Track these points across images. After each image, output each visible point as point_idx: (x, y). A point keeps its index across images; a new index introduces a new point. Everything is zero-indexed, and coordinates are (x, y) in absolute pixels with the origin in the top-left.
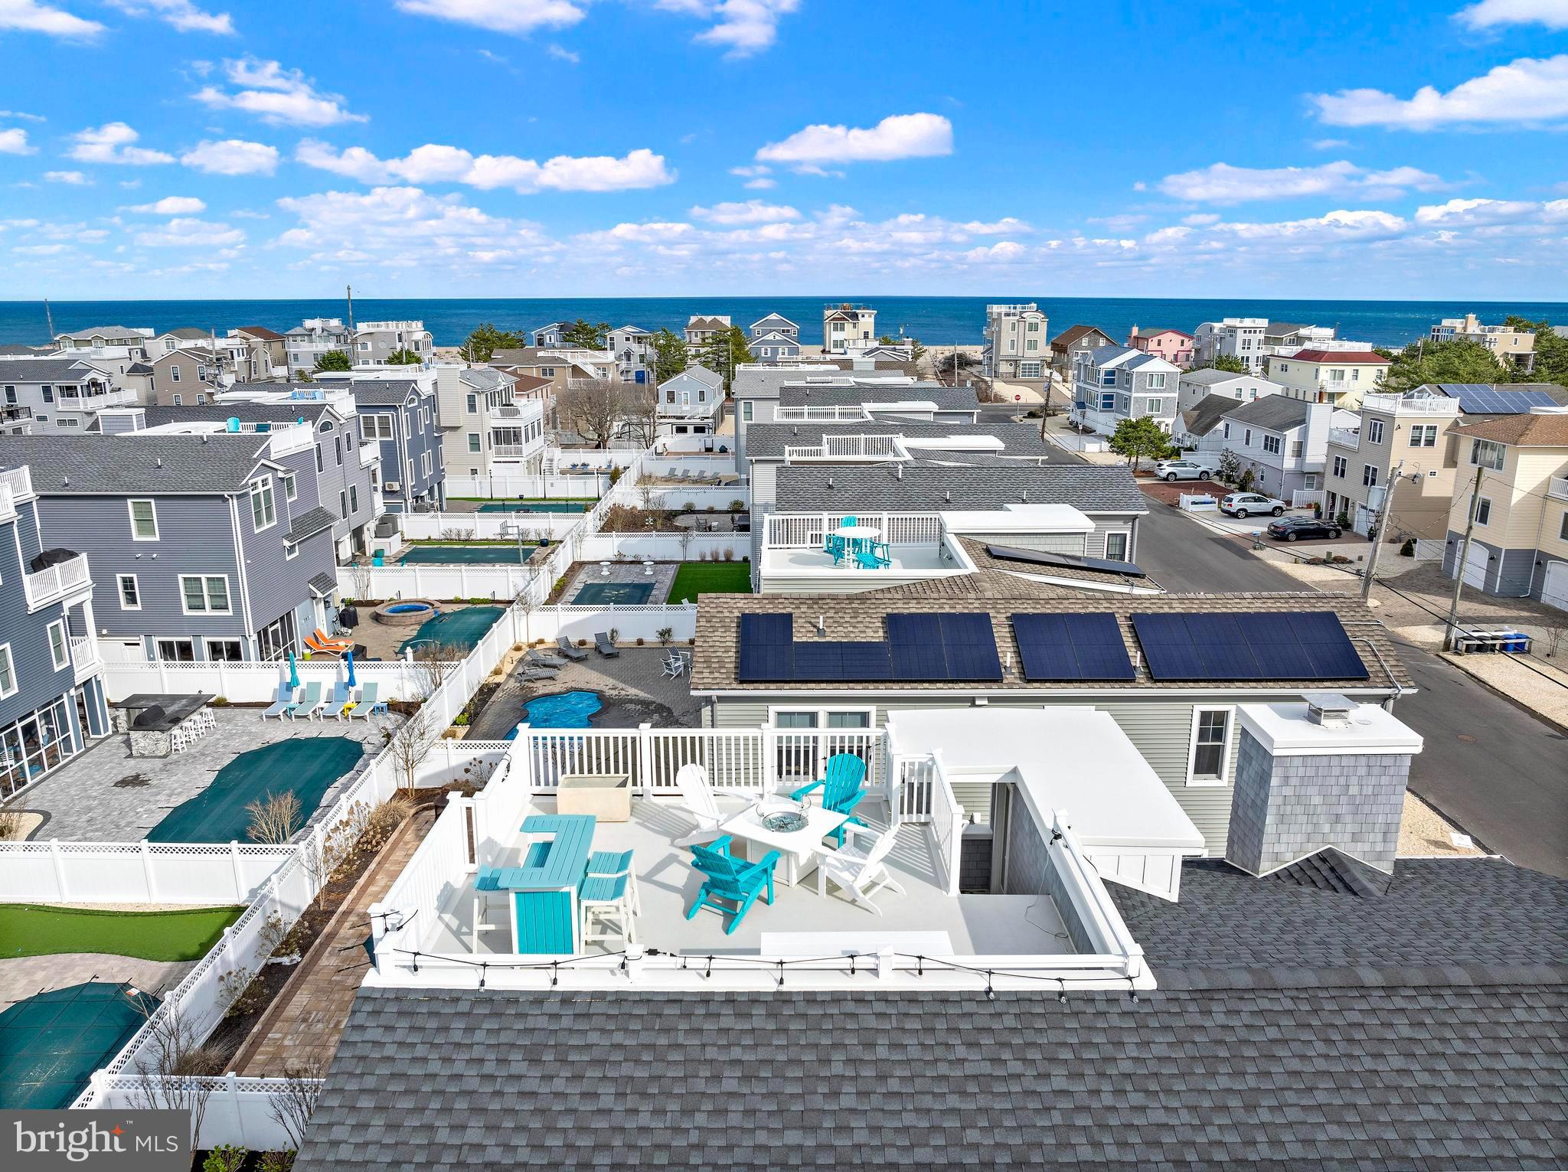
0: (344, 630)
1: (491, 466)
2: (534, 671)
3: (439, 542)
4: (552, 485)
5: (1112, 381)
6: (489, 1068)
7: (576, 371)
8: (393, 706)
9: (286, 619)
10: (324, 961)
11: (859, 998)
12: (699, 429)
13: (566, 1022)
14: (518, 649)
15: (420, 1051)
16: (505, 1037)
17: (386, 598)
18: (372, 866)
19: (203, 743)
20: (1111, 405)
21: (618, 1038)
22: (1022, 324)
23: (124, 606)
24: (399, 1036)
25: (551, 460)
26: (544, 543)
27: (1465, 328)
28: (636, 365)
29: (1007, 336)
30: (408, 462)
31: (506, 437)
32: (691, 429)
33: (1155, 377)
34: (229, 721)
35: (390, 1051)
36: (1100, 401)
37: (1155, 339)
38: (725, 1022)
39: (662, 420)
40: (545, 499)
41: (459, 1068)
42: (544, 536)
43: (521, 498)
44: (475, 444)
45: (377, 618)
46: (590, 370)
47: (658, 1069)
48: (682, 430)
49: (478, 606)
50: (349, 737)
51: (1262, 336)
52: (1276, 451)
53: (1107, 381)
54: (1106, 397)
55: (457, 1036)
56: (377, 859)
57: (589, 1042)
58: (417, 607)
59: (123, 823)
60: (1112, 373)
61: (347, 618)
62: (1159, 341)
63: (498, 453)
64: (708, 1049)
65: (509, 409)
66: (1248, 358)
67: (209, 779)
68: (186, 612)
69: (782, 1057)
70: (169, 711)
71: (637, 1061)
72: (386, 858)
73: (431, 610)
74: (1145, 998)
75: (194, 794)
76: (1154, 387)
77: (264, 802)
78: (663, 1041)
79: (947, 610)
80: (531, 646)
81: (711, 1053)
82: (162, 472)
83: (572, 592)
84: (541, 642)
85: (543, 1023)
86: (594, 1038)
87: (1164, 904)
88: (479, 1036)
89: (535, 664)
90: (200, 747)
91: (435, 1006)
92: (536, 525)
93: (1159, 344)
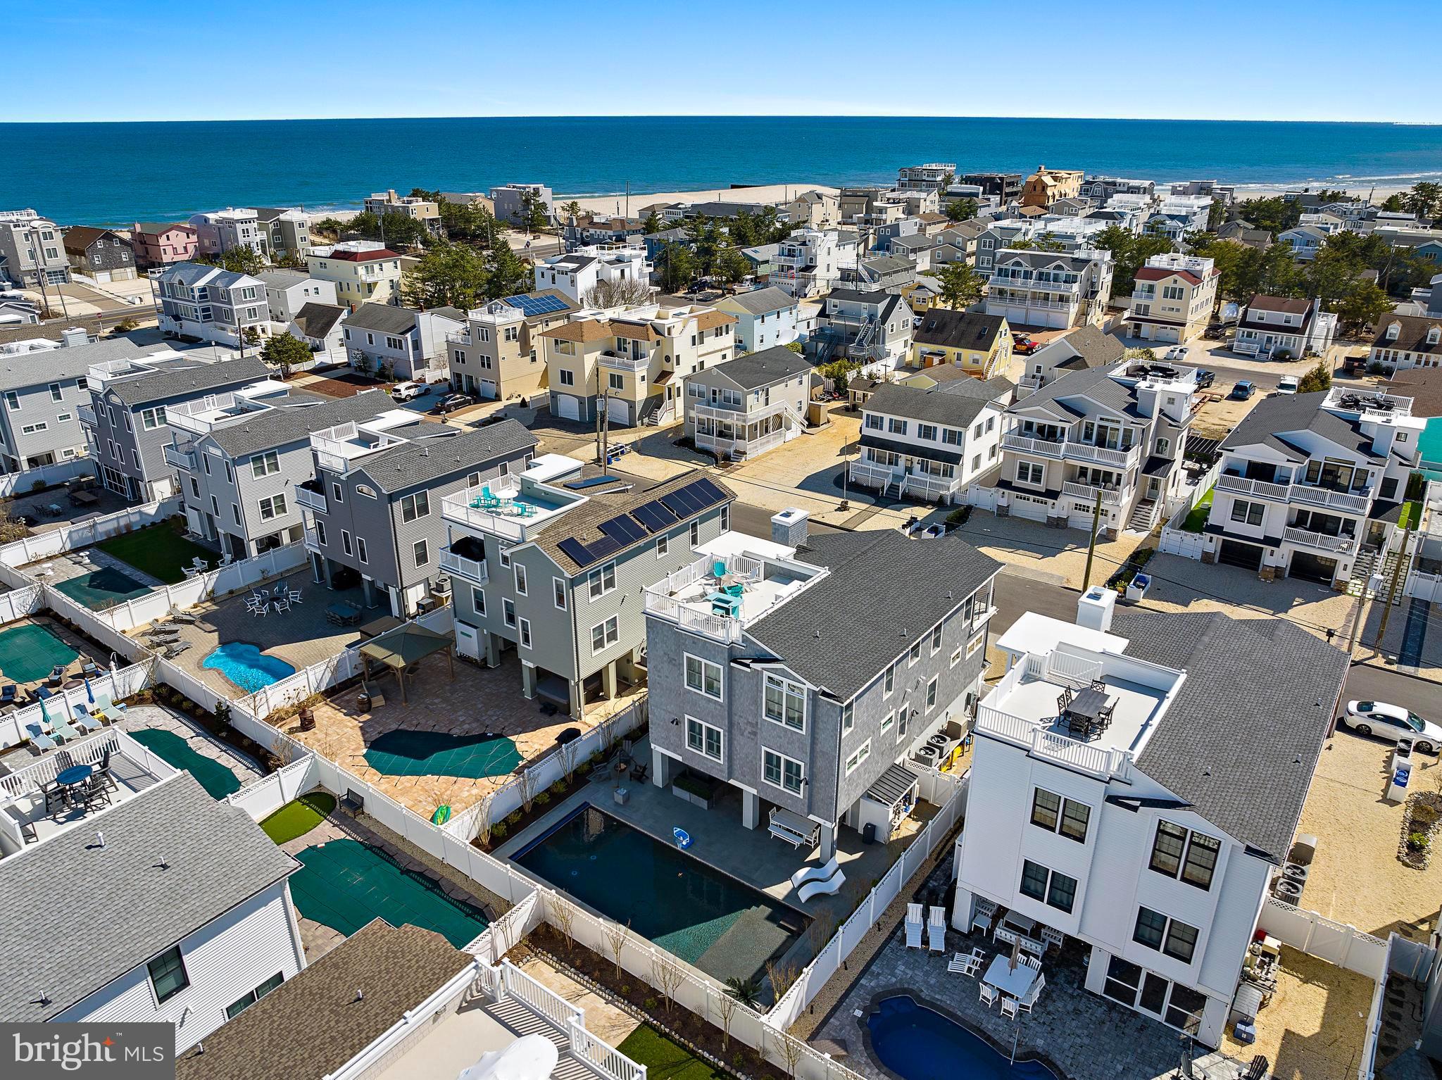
2: (171, 647)
5: (206, 296)
22: (35, 236)
27: (389, 201)
29: (22, 247)
33: (247, 292)
36: (200, 314)
37: (164, 237)
51: (255, 225)
52: (401, 348)
53: (201, 297)
54: (204, 310)
60: (204, 290)
76: (248, 299)
79: (613, 517)
93: (168, 239)
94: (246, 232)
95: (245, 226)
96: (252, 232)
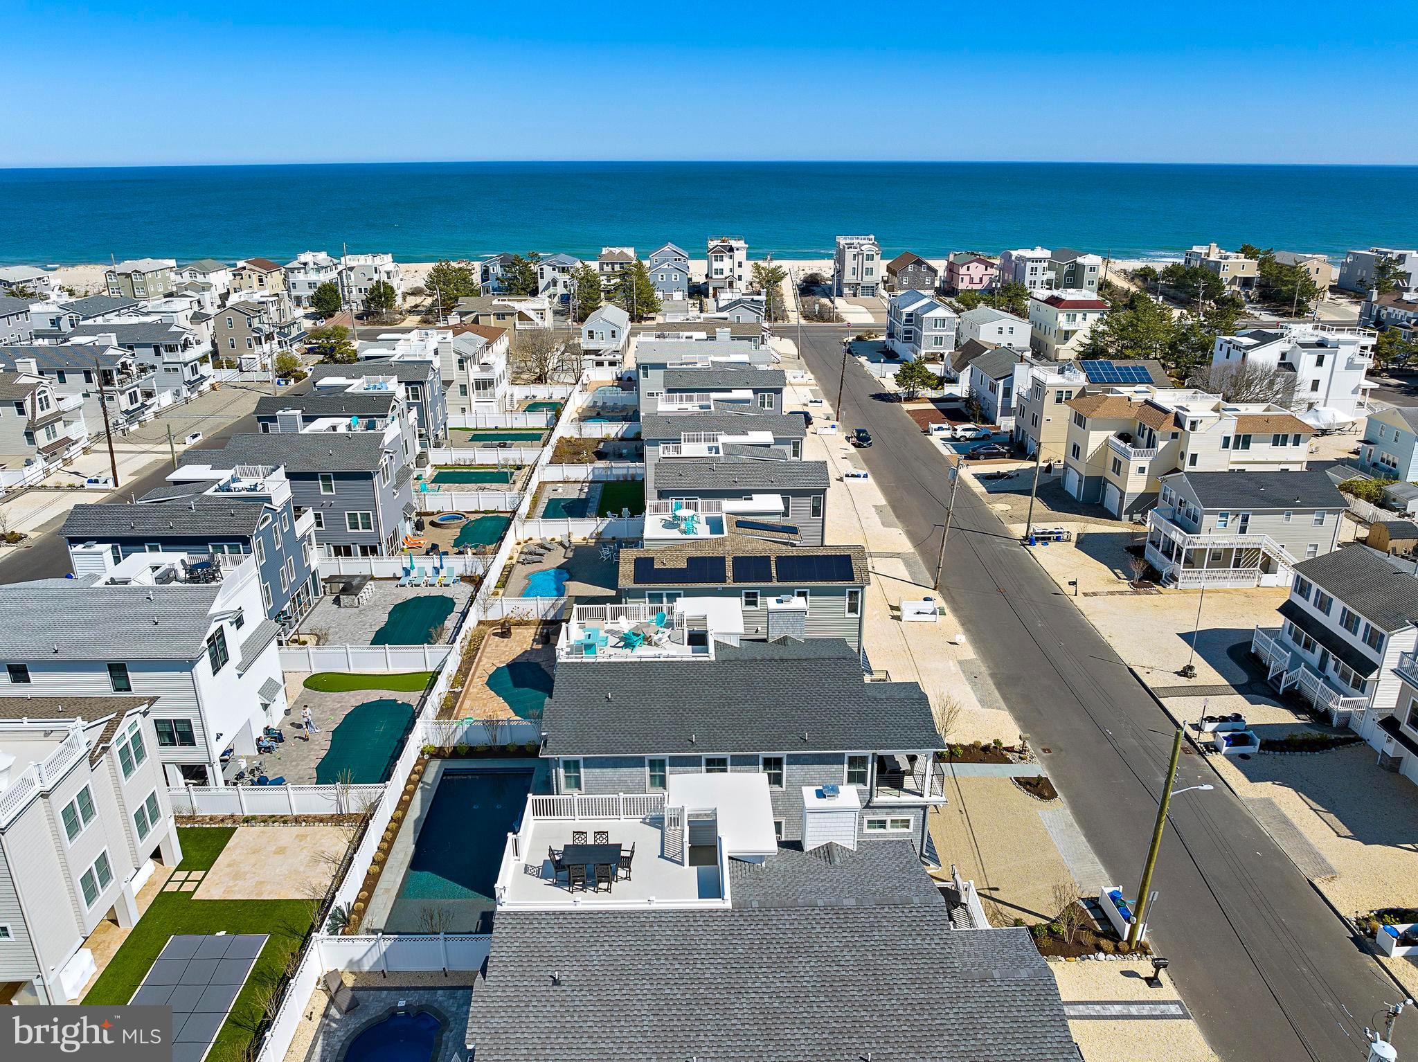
0: (419, 532)
1: (474, 404)
2: (530, 557)
3: (452, 467)
4: (516, 419)
5: (911, 321)
6: (586, 674)
7: (522, 317)
8: (463, 578)
9: (395, 532)
10: (471, 690)
12: (612, 364)
13: (599, 667)
14: (519, 544)
15: (572, 672)
16: (588, 669)
17: (435, 511)
18: (479, 654)
19: (373, 600)
20: (910, 338)
21: (610, 669)
22: (860, 257)
25: (512, 395)
26: (519, 468)
27: (1208, 255)
28: (560, 290)
29: (850, 264)
30: (430, 413)
31: (483, 385)
32: (606, 363)
33: (938, 321)
34: (380, 588)
35: (566, 672)
36: (902, 335)
37: (966, 267)
39: (586, 357)
40: (512, 429)
41: (580, 674)
42: (518, 463)
44: (464, 390)
45: (433, 524)
46: (532, 315)
47: (617, 674)
48: (600, 364)
49: (490, 515)
50: (445, 595)
51: (1046, 265)
53: (907, 321)
54: (907, 332)
55: (579, 669)
56: (480, 651)
57: (604, 670)
58: (457, 516)
59: (356, 638)
60: (911, 315)
61: (419, 526)
62: (968, 267)
63: (479, 395)
65: (485, 366)
66: (1035, 282)
67: (386, 618)
68: (349, 531)
70: (355, 583)
71: (613, 672)
72: (483, 651)
73: (464, 519)
74: (712, 662)
75: (382, 625)
76: (938, 328)
79: (711, 555)
80: (526, 542)
81: (627, 671)
82: (333, 458)
83: (541, 508)
84: (531, 539)
85: (595, 667)
88: (583, 669)
89: (531, 553)
90: (372, 602)
91: (573, 665)
92: (512, 455)
93: (968, 270)
94: (1034, 270)
95: (1034, 265)
96: (1040, 271)
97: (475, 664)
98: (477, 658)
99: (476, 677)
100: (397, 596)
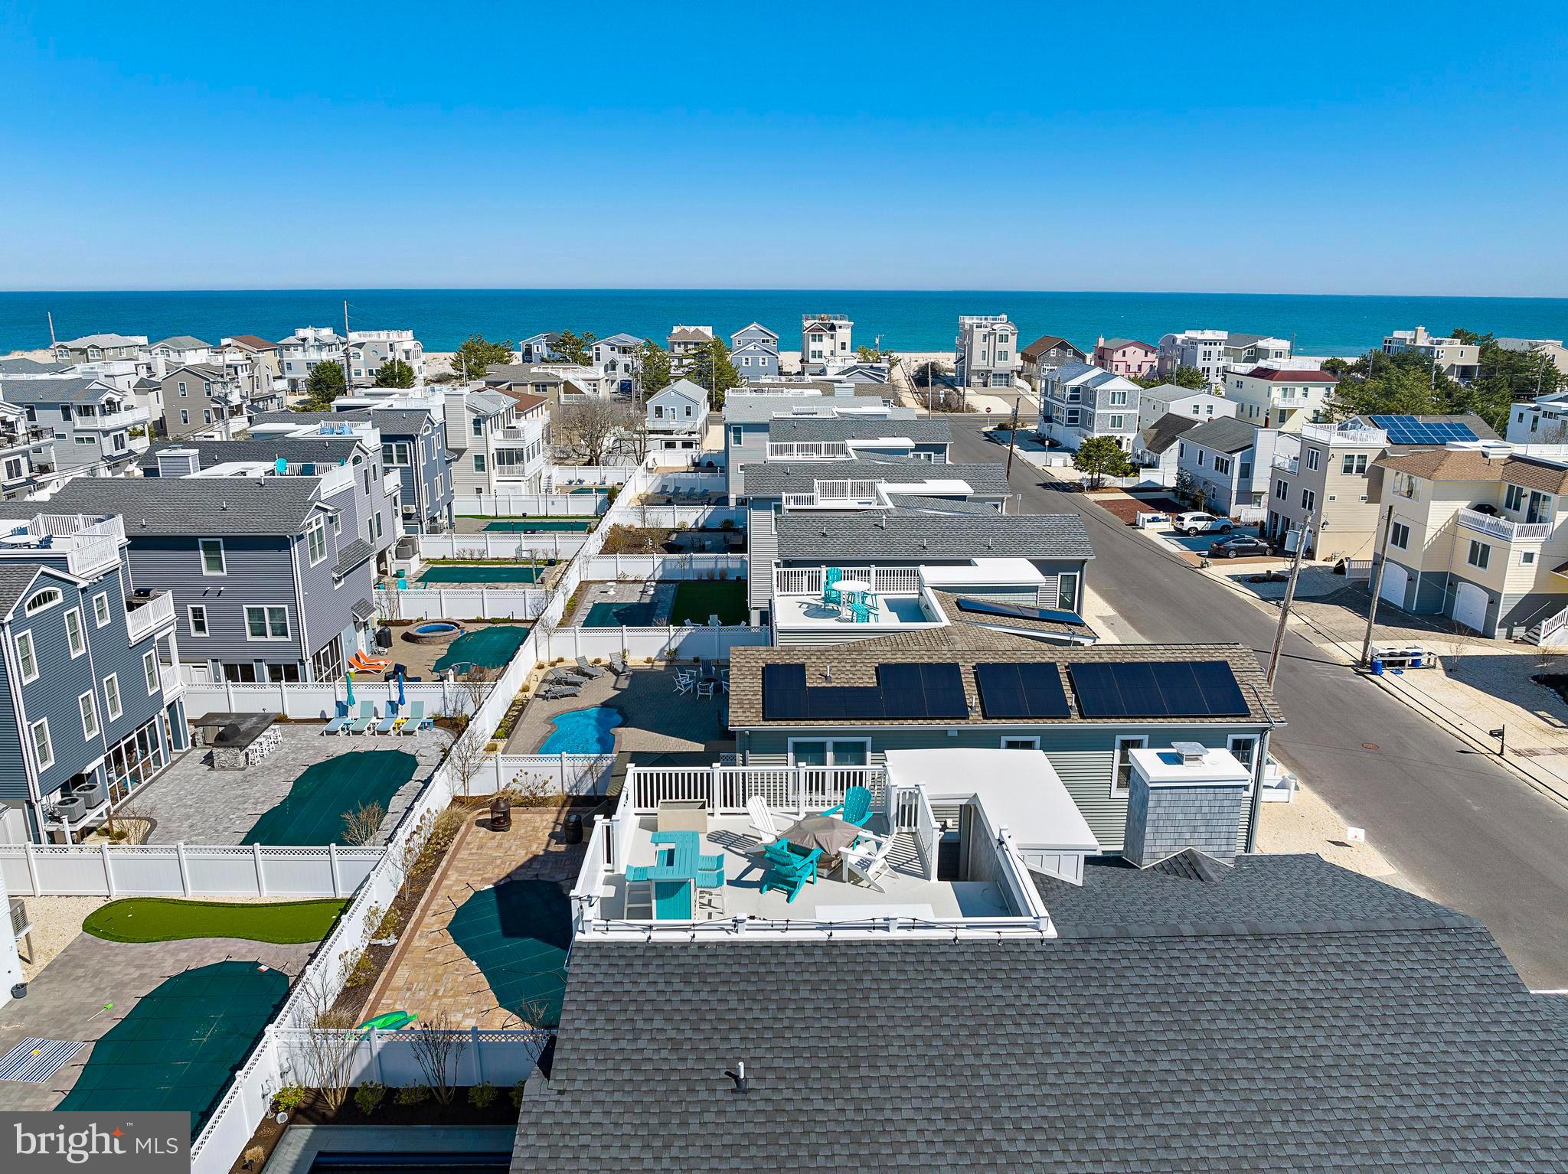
0: (381, 649)
1: (494, 484)
2: (557, 688)
3: (453, 561)
4: (553, 503)
5: (1077, 397)
6: (661, 987)
7: (569, 388)
8: (439, 721)
9: (334, 643)
10: (416, 943)
11: (878, 944)
12: (687, 445)
13: (703, 960)
14: (541, 667)
15: (618, 978)
16: (667, 969)
17: (414, 618)
18: (443, 864)
19: (274, 757)
20: (1076, 420)
21: (735, 968)
22: (992, 337)
23: (194, 634)
24: (603, 969)
25: (549, 477)
26: (551, 563)
27: (1415, 340)
28: (620, 375)
29: (979, 346)
30: (424, 485)
31: (510, 457)
32: (679, 444)
33: (1117, 396)
34: (293, 736)
35: (600, 978)
36: (1066, 416)
37: (1121, 352)
38: (798, 959)
39: (652, 436)
40: (546, 517)
41: (643, 987)
42: (551, 556)
43: (524, 515)
44: (480, 463)
45: (407, 637)
46: (581, 385)
47: (761, 986)
48: (670, 445)
49: (499, 626)
50: (402, 750)
51: (1222, 348)
52: (1226, 472)
53: (1072, 398)
54: (1071, 412)
55: (639, 969)
56: (446, 857)
57: (718, 971)
59: (221, 828)
60: (1077, 390)
61: (382, 639)
62: (1124, 352)
63: (501, 472)
64: (790, 974)
65: (512, 432)
66: (1208, 369)
67: (286, 789)
68: (250, 638)
69: (834, 978)
70: (243, 727)
71: (748, 981)
72: (453, 857)
73: (456, 630)
74: (1050, 943)
75: (277, 802)
76: (1116, 404)
77: (357, 811)
78: (762, 969)
79: (926, 660)
80: (553, 664)
81: (791, 976)
82: (227, 514)
83: (582, 614)
84: (561, 660)
85: (689, 960)
86: (721, 968)
87: (1073, 886)
88: (652, 969)
89: (559, 682)
90: (272, 760)
91: (622, 952)
92: (542, 545)
93: (1124, 355)
94: (1207, 355)
95: (1208, 348)
96: (1215, 356)
97: (432, 885)
98: (439, 871)
99: (430, 913)
100: (318, 751)
